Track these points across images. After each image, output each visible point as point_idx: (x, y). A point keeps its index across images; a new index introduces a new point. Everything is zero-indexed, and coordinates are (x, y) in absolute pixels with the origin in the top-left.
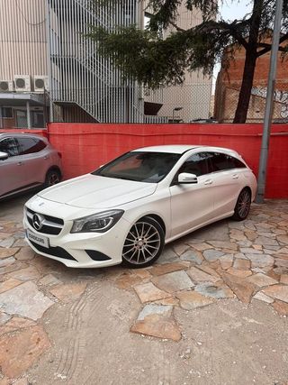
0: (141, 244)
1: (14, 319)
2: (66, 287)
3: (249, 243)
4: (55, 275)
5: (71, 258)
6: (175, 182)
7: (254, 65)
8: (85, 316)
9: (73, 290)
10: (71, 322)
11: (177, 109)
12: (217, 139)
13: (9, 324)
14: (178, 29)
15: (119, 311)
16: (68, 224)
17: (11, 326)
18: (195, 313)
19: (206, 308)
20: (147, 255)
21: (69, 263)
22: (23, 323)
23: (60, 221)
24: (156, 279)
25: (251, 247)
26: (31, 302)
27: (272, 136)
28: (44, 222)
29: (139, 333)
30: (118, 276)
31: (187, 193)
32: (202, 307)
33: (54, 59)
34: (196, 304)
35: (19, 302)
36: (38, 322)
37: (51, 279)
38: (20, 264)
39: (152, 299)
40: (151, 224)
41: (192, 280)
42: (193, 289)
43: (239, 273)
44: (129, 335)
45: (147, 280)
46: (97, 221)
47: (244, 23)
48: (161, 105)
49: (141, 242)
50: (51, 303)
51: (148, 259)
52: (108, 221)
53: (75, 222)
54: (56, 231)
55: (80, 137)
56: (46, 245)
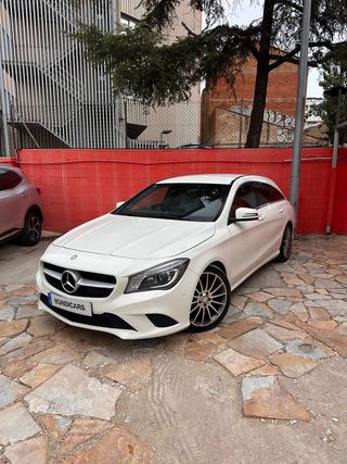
0: (205, 300)
1: (77, 422)
2: (124, 367)
3: (311, 289)
4: (100, 352)
5: (126, 326)
7: (267, 80)
8: (172, 402)
9: (134, 370)
10: (158, 415)
11: (165, 132)
13: (73, 430)
14: (190, 33)
15: (213, 391)
16: (122, 281)
17: (80, 435)
18: (306, 381)
19: (314, 373)
20: (213, 313)
21: (124, 334)
22: (94, 426)
24: (233, 343)
25: (315, 292)
26: (87, 394)
27: (302, 162)
28: (81, 282)
29: (257, 417)
30: (183, 346)
31: (244, 232)
32: (309, 373)
33: (6, 67)
34: (301, 370)
35: (71, 397)
36: (116, 422)
37: (97, 358)
38: (42, 343)
39: (245, 370)
40: (214, 274)
41: (278, 340)
42: (285, 351)
43: (322, 325)
44: (245, 422)
45: (223, 345)
46: (157, 276)
47: (251, 30)
48: (144, 128)
49: (207, 297)
50: (117, 393)
51: (213, 319)
52: (172, 274)
53: (131, 277)
54: (105, 293)
55: (63, 166)
56: (88, 313)
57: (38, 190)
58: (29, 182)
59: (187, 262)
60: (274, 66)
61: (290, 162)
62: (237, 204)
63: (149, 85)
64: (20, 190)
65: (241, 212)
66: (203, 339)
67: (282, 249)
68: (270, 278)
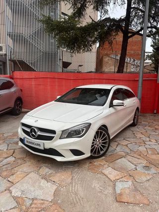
0: (98, 143)
1: (35, 202)
2: (58, 175)
3: (148, 139)
4: (47, 167)
5: (60, 155)
6: (111, 105)
7: (127, 43)
8: (81, 193)
9: (63, 176)
10: (75, 200)
11: (80, 66)
12: (113, 81)
13: (33, 206)
15: (101, 188)
16: (58, 133)
17: (36, 208)
18: (147, 184)
19: (151, 181)
20: (102, 150)
21: (59, 159)
22: (43, 204)
23: (54, 132)
24: (111, 165)
25: (150, 141)
26: (41, 188)
27: (144, 80)
28: (39, 133)
29: (123, 202)
30: (87, 165)
31: (117, 112)
32: (148, 180)
33: (9, 35)
34: (144, 179)
35: (32, 189)
36: (54, 202)
37: (46, 170)
38: (19, 161)
39: (117, 178)
40: (103, 131)
41: (133, 164)
42: (136, 169)
43: (154, 157)
44: (117, 204)
45: (106, 165)
46: (75, 131)
49: (99, 142)
50: (55, 187)
51: (102, 152)
52: (83, 130)
53: (63, 131)
54: (50, 138)
55: (33, 80)
56: (42, 148)
57: (21, 90)
58: (17, 86)
59: (90, 124)
60: (131, 36)
61: (138, 80)
62: (113, 98)
63: (73, 44)
64: (13, 90)
65: (116, 102)
66: (97, 162)
67: (134, 120)
68: (128, 133)
